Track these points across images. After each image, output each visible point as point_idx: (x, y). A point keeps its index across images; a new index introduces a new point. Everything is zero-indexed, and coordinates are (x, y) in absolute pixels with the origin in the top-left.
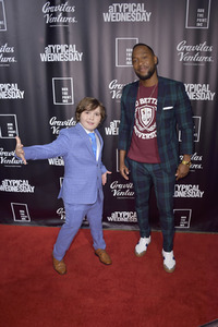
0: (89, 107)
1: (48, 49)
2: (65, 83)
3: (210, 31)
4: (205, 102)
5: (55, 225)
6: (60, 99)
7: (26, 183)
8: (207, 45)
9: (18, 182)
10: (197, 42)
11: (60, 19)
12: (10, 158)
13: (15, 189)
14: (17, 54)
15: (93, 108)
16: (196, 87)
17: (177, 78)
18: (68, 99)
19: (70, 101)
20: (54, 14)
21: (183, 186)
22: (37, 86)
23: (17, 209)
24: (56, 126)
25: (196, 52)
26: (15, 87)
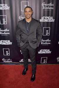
4: (51, 22)
5: (2, 64)
8: (52, 4)
19: (6, 23)
24: (1, 32)
25: (48, 6)
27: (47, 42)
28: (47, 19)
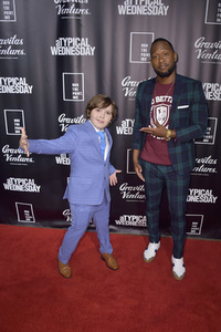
0: (100, 105)
1: (59, 42)
2: (76, 79)
5: (61, 227)
6: (70, 95)
7: (31, 182)
9: (23, 181)
10: (217, 39)
11: (72, 10)
12: (16, 155)
13: (20, 188)
14: (26, 47)
15: (105, 106)
16: (213, 86)
17: (194, 76)
18: (78, 95)
19: (80, 97)
20: (67, 5)
21: (196, 191)
22: (46, 80)
23: (22, 209)
24: (65, 124)
26: (23, 81)
27: (207, 166)
28: (210, 90)
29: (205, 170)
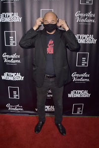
1: (2, 15)
3: (93, 6)
6: (8, 43)
10: (86, 12)
16: (86, 36)
21: (79, 91)
29: (83, 80)
